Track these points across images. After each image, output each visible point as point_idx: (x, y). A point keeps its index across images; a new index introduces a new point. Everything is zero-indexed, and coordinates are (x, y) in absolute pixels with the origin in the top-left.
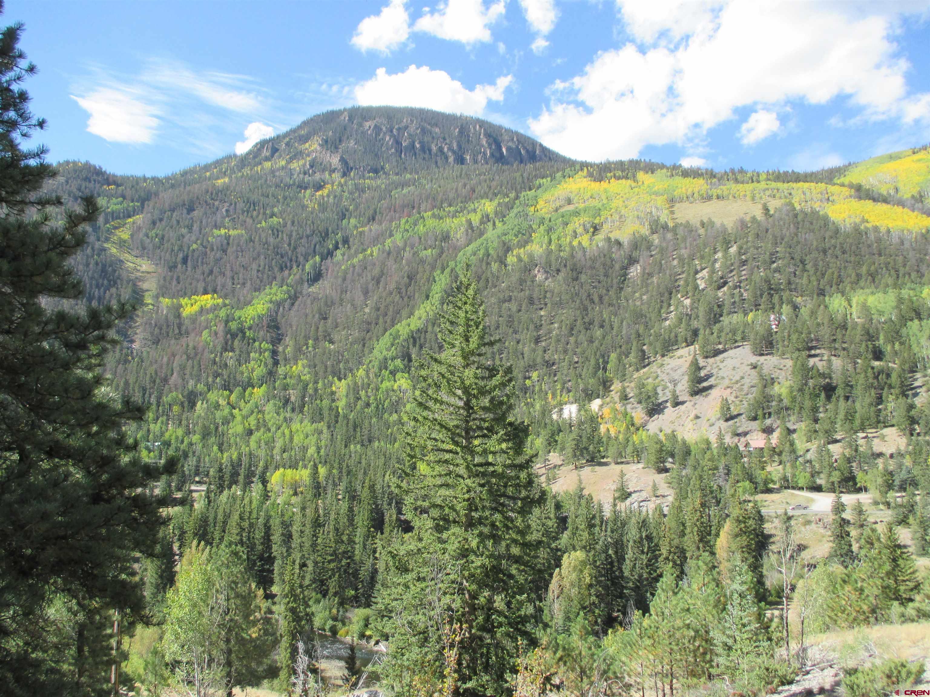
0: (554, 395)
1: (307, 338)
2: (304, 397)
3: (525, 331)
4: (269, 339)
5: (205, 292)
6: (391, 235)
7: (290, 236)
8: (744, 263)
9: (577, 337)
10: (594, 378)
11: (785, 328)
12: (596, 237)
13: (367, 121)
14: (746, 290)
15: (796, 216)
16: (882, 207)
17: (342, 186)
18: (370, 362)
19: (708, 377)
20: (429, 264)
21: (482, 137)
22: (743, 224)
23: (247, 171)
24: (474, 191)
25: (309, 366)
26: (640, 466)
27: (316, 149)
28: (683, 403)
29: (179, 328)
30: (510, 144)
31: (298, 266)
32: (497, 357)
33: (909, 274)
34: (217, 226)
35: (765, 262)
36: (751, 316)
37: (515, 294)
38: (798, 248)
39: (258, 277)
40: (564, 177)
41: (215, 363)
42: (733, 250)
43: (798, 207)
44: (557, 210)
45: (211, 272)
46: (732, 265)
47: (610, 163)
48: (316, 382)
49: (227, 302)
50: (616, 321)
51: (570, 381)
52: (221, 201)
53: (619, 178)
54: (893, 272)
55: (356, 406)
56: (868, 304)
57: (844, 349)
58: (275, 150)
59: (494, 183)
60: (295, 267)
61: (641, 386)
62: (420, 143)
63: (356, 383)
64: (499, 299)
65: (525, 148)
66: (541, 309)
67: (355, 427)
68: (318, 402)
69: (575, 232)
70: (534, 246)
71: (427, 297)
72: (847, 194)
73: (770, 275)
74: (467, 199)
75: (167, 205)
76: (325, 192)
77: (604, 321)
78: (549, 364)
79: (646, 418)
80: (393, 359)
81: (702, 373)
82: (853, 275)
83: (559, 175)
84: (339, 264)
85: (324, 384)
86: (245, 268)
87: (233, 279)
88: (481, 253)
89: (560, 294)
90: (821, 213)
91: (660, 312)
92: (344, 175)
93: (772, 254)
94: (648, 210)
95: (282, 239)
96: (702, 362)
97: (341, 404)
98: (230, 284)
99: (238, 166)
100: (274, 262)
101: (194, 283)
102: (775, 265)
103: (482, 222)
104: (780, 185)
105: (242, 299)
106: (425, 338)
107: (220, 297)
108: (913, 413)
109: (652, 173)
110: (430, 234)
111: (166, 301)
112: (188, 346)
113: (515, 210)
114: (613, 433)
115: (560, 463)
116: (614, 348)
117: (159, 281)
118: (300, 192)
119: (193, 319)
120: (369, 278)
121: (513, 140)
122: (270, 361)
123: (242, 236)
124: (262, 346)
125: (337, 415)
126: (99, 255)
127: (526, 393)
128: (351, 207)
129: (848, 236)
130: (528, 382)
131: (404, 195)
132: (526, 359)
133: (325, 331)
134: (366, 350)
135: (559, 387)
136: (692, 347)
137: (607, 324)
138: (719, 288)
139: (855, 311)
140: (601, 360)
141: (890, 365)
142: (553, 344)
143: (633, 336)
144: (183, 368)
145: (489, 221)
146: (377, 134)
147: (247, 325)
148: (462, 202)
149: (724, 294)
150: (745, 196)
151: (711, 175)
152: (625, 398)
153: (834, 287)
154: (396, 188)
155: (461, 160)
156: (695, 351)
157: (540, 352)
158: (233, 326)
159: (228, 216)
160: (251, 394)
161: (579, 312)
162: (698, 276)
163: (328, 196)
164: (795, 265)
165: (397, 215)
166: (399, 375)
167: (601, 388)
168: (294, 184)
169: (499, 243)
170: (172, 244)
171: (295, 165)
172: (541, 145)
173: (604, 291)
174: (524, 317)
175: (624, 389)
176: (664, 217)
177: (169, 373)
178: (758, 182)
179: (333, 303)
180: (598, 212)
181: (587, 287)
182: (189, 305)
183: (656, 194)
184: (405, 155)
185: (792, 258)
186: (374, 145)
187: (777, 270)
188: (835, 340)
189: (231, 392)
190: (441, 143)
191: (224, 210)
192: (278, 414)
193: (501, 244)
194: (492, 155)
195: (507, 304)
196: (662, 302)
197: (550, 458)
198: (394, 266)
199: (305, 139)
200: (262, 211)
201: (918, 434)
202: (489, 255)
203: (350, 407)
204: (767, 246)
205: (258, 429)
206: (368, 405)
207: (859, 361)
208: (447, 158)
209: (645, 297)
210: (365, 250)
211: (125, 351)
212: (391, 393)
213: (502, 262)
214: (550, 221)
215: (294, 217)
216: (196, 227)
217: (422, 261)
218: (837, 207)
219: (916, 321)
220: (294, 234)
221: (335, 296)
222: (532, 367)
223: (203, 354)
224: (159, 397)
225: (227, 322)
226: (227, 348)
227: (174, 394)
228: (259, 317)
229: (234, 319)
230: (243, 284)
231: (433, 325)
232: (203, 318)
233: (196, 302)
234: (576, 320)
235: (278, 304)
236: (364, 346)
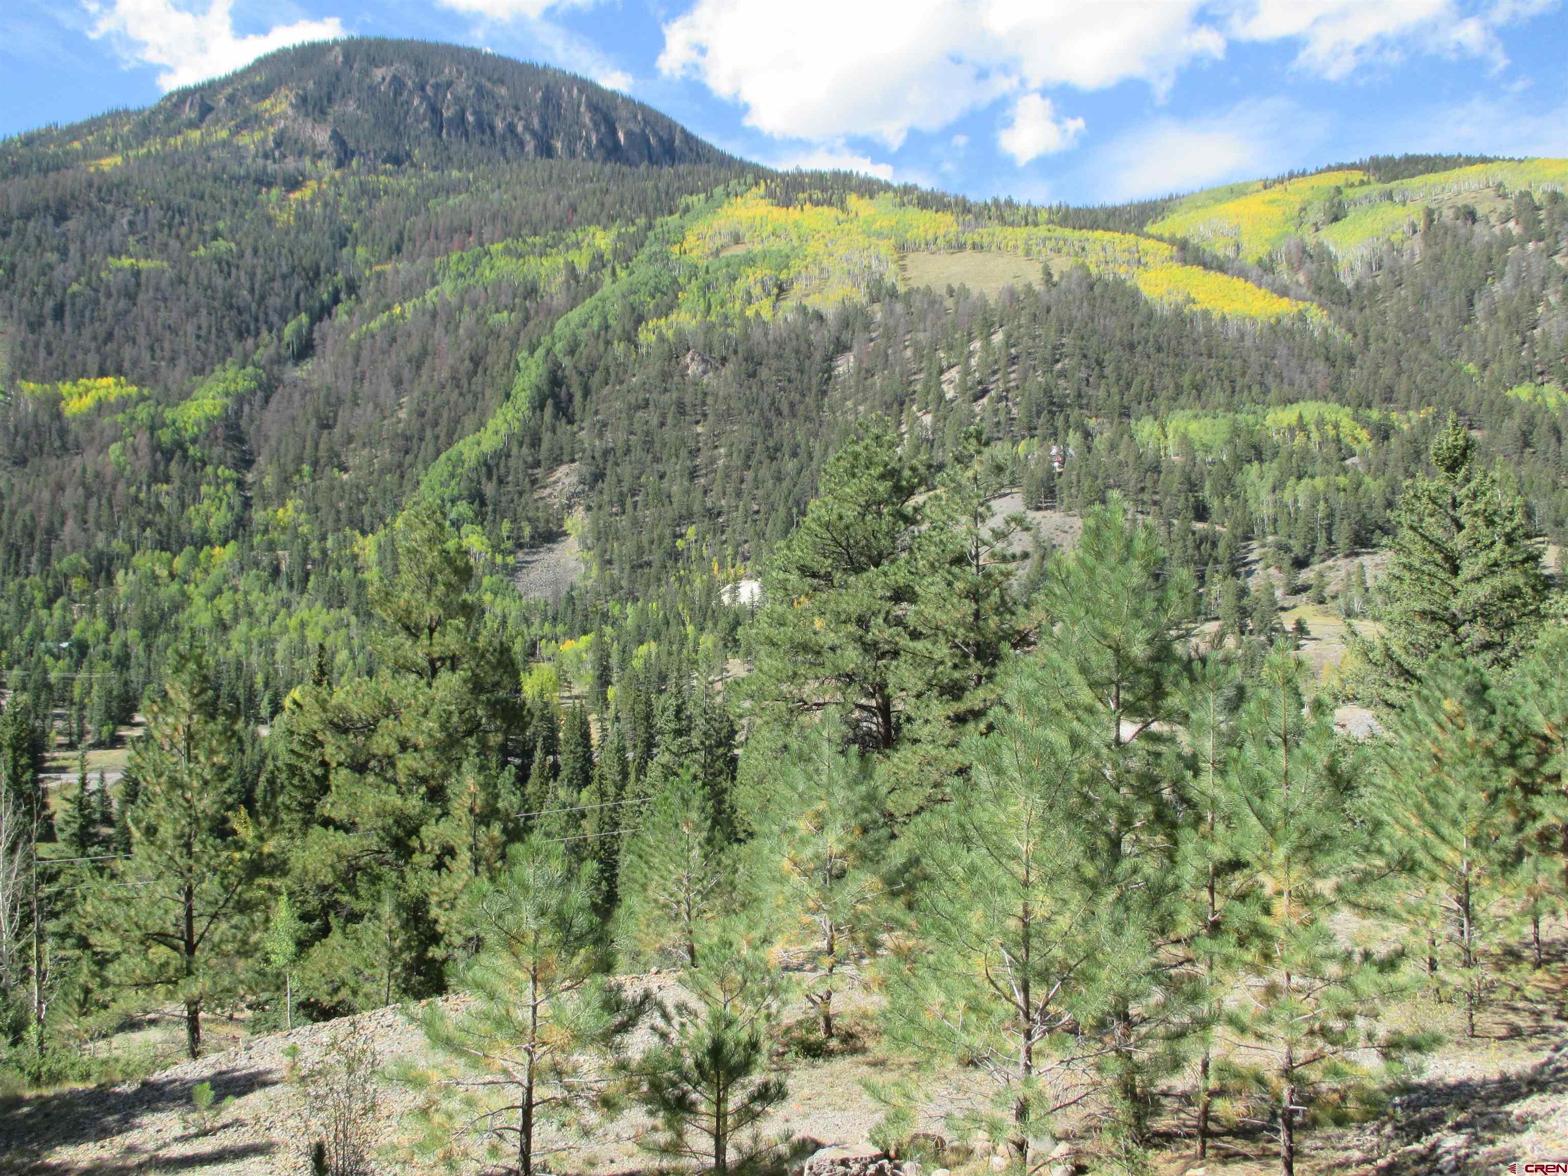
0: (722, 566)
1: (300, 460)
2: (304, 563)
3: (674, 460)
4: (229, 460)
5: (102, 373)
6: (434, 283)
7: (252, 276)
8: (1013, 360)
9: (757, 470)
10: (783, 538)
11: (1073, 469)
12: (783, 303)
13: (377, 67)
14: (1015, 404)
15: (1091, 287)
16: (1215, 279)
17: (337, 185)
18: (415, 504)
20: (506, 339)
21: (582, 109)
22: (1012, 295)
23: (155, 145)
24: (575, 210)
25: (308, 510)
27: (285, 113)
29: (62, 437)
30: (632, 126)
31: (270, 331)
32: (629, 501)
33: (1250, 387)
34: (117, 253)
35: (1045, 360)
36: (1022, 447)
37: (655, 395)
38: (1095, 340)
39: (198, 348)
40: (728, 195)
41: (136, 501)
42: (998, 338)
43: (1094, 271)
44: (717, 253)
45: (110, 337)
46: (996, 362)
47: (801, 174)
48: (323, 538)
49: (146, 391)
50: (817, 447)
51: (746, 542)
52: (117, 204)
53: (817, 203)
54: (1227, 384)
56: (1191, 435)
57: (1155, 503)
58: (206, 110)
59: (609, 199)
60: (265, 334)
62: (475, 113)
64: (629, 404)
65: (656, 134)
66: (697, 422)
68: (333, 572)
69: (749, 293)
70: (683, 314)
71: (508, 396)
72: (1167, 253)
73: (1052, 382)
74: (562, 225)
75: (14, 208)
76: (305, 193)
77: (798, 446)
78: (713, 514)
80: (453, 502)
82: (1172, 386)
83: (719, 190)
84: (343, 330)
85: (338, 541)
86: (173, 330)
87: (152, 349)
88: (595, 323)
89: (727, 398)
90: (1128, 283)
92: (340, 164)
93: (1055, 348)
94: (866, 263)
95: (238, 279)
97: (372, 575)
98: (148, 357)
99: (136, 135)
100: (226, 322)
101: (80, 357)
102: (1059, 365)
103: (592, 269)
104: (1068, 232)
105: (174, 388)
106: (506, 466)
107: (132, 383)
108: (1245, 601)
109: (871, 198)
110: (504, 284)
111: (30, 387)
112: (84, 471)
113: (647, 251)
116: (815, 490)
117: (13, 351)
118: (259, 192)
119: (88, 421)
120: (402, 359)
121: (635, 117)
122: (237, 501)
123: (163, 272)
124: (220, 472)
127: (676, 560)
128: (356, 226)
129: (1165, 322)
130: (680, 543)
131: (453, 210)
132: (675, 505)
133: (331, 449)
134: (408, 487)
135: (730, 551)
137: (802, 451)
138: (976, 398)
139: (1172, 445)
140: (794, 510)
141: (1218, 528)
142: (719, 481)
144: (82, 510)
145: (604, 266)
146: (398, 93)
147: (187, 435)
148: (555, 229)
149: (984, 410)
150: (1016, 247)
151: (964, 207)
153: (1144, 404)
154: (436, 196)
155: (546, 150)
157: (698, 494)
158: (166, 436)
159: (133, 232)
160: (210, 557)
161: (757, 431)
162: (944, 378)
163: (313, 202)
164: (1088, 367)
165: (442, 246)
166: (466, 528)
168: (247, 177)
169: (624, 307)
170: (31, 281)
171: (246, 139)
172: (683, 131)
173: (798, 397)
174: (669, 434)
176: (891, 276)
177: (57, 520)
178: (1036, 225)
179: (340, 401)
180: (784, 262)
181: (771, 389)
182: (76, 397)
183: (879, 235)
184: (449, 134)
185: (1085, 356)
186: (392, 113)
187: (1063, 374)
188: (1143, 489)
189: (175, 554)
190: (512, 116)
191: (125, 221)
192: (266, 593)
193: (629, 310)
194: (601, 142)
195: (640, 414)
197: (729, 667)
198: (446, 340)
199: (263, 92)
200: (196, 226)
201: (1251, 632)
202: (607, 328)
204: (1047, 334)
205: (236, 619)
207: (1175, 522)
208: (522, 144)
209: (861, 408)
210: (389, 307)
213: (630, 339)
214: (707, 272)
215: (256, 241)
216: (74, 250)
217: (495, 334)
218: (1151, 275)
219: (1256, 464)
220: (259, 271)
221: (345, 387)
222: (687, 517)
223: (114, 488)
224: (45, 561)
225: (152, 429)
226: (158, 476)
227: (73, 557)
228: (208, 420)
229: (164, 425)
230: (173, 360)
231: (521, 444)
232: (107, 421)
233: (88, 390)
234: (754, 444)
235: (241, 399)
236: (402, 477)
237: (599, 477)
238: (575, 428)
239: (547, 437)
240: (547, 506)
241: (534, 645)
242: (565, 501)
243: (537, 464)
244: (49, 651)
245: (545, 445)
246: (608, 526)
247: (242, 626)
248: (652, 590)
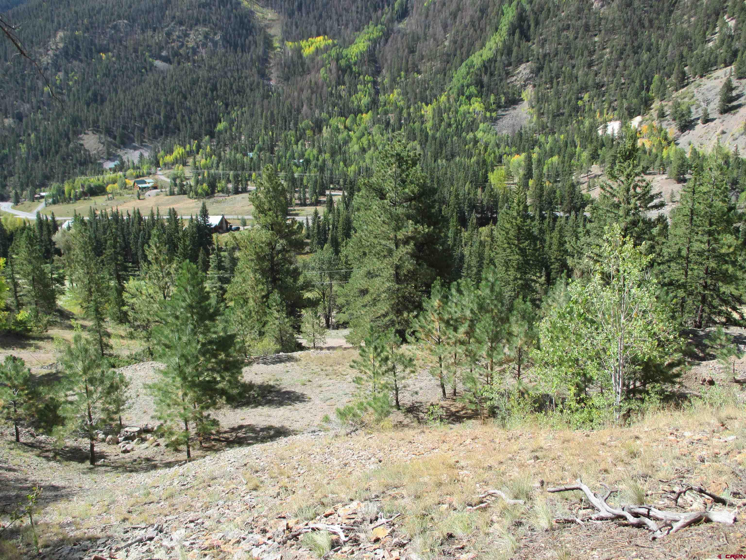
0: (601, 113)
1: (400, 70)
2: (400, 120)
3: (580, 57)
4: (370, 72)
5: (318, 35)
9: (626, 61)
10: (637, 97)
18: (451, 89)
19: (739, 96)
25: (403, 94)
26: (665, 176)
28: (712, 120)
29: (302, 66)
31: (388, 6)
32: (555, 81)
37: (573, 22)
39: (357, 18)
41: (331, 94)
45: (321, 16)
48: (409, 107)
49: (335, 42)
50: (662, 44)
51: (616, 100)
55: (440, 126)
60: (386, 7)
61: (677, 105)
63: (439, 107)
64: (559, 28)
66: (595, 35)
67: (441, 144)
68: (411, 124)
71: (497, 29)
77: (652, 44)
78: (599, 86)
79: (679, 133)
80: (468, 86)
81: (734, 93)
85: (415, 109)
86: (347, 10)
87: (338, 21)
89: (613, 20)
91: (705, 33)
96: (735, 83)
97: (429, 125)
98: (337, 25)
100: (369, 3)
101: (309, 27)
105: (347, 39)
106: (494, 66)
107: (329, 38)
111: (289, 44)
112: (311, 81)
114: (647, 147)
115: (600, 173)
116: (658, 69)
117: (282, 27)
119: (312, 58)
120: (448, 14)
122: (373, 91)
124: (366, 78)
125: (427, 135)
126: (236, 9)
127: (578, 112)
130: (580, 103)
132: (579, 82)
133: (414, 64)
134: (447, 80)
135: (606, 106)
136: (729, 68)
137: (653, 48)
140: (645, 82)
142: (604, 68)
143: (677, 58)
144: (310, 100)
147: (352, 61)
152: (662, 115)
156: (731, 72)
157: (592, 76)
158: (343, 63)
160: (361, 119)
161: (628, 38)
166: (473, 99)
167: (642, 106)
173: (655, 16)
174: (580, 43)
175: (662, 107)
177: (300, 105)
179: (419, 38)
181: (639, 12)
182: (307, 47)
189: (347, 118)
192: (382, 135)
195: (565, 33)
196: (708, 23)
197: (592, 169)
203: (436, 128)
205: (369, 148)
206: (450, 125)
209: (692, 19)
211: (266, 88)
212: (468, 115)
221: (420, 32)
222: (584, 89)
223: (322, 88)
224: (296, 124)
225: (337, 60)
226: (340, 81)
227: (306, 121)
228: (361, 53)
229: (342, 57)
230: (347, 25)
231: (502, 55)
232: (319, 58)
233: (312, 44)
234: (626, 45)
235: (375, 41)
236: (445, 75)
237: (540, 69)
238: (530, 44)
239: (515, 49)
240: (514, 86)
241: (501, 157)
242: (523, 83)
243: (510, 64)
244: (295, 164)
245: (514, 54)
246: (543, 95)
247: (371, 152)
248: (563, 128)
